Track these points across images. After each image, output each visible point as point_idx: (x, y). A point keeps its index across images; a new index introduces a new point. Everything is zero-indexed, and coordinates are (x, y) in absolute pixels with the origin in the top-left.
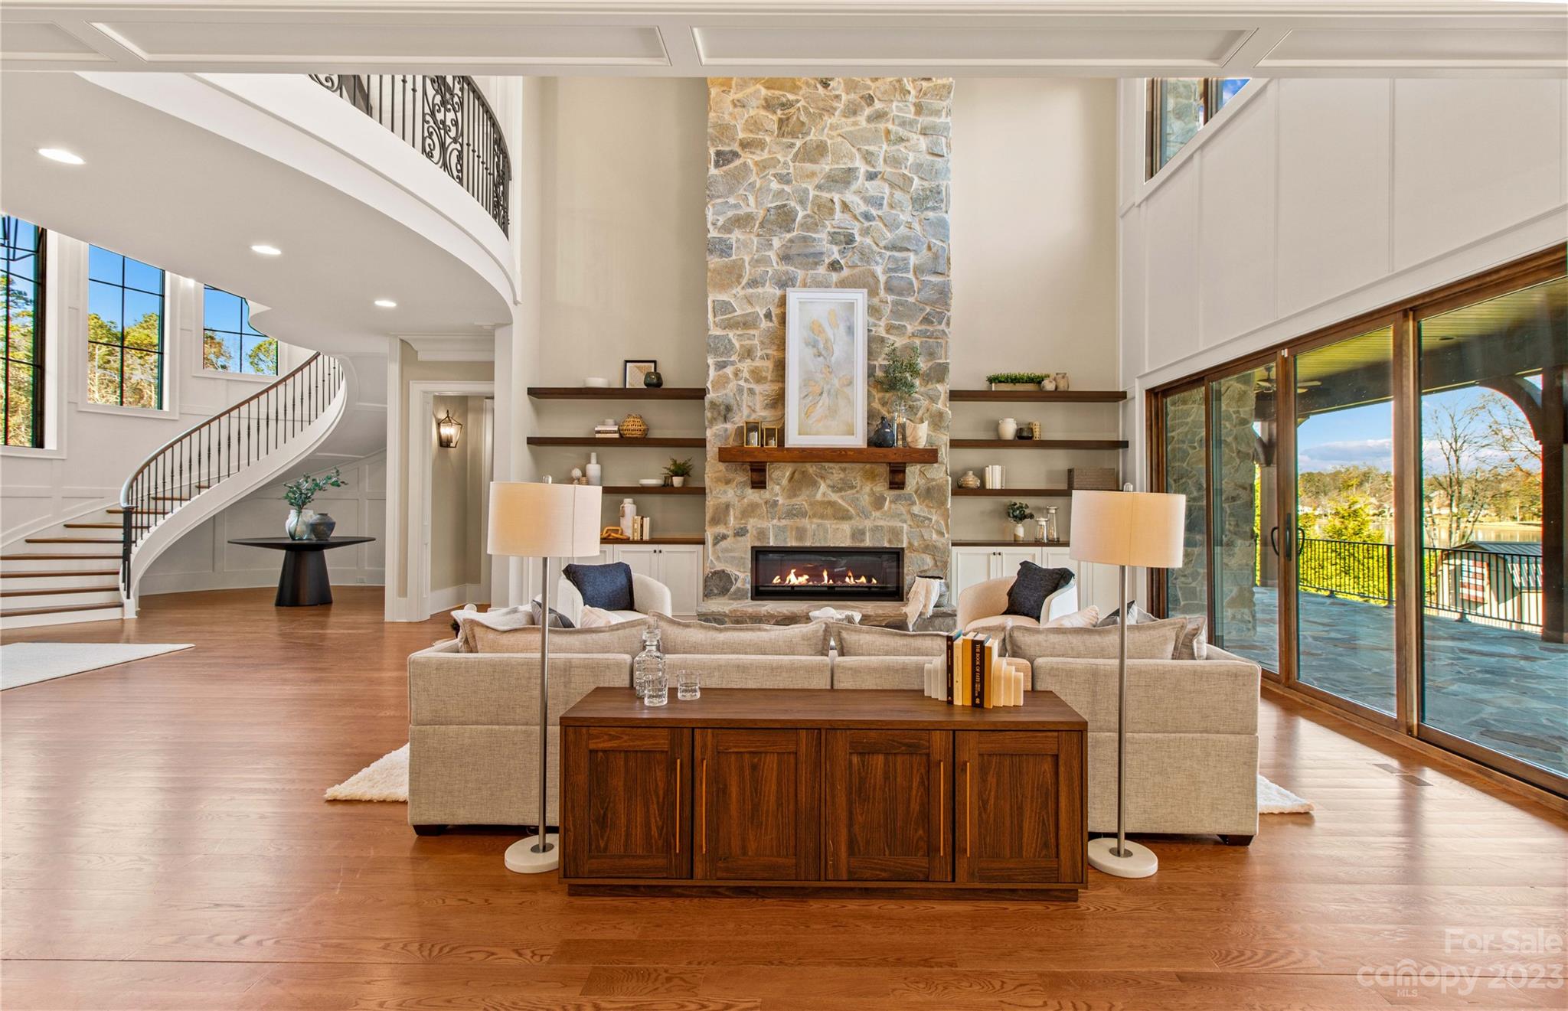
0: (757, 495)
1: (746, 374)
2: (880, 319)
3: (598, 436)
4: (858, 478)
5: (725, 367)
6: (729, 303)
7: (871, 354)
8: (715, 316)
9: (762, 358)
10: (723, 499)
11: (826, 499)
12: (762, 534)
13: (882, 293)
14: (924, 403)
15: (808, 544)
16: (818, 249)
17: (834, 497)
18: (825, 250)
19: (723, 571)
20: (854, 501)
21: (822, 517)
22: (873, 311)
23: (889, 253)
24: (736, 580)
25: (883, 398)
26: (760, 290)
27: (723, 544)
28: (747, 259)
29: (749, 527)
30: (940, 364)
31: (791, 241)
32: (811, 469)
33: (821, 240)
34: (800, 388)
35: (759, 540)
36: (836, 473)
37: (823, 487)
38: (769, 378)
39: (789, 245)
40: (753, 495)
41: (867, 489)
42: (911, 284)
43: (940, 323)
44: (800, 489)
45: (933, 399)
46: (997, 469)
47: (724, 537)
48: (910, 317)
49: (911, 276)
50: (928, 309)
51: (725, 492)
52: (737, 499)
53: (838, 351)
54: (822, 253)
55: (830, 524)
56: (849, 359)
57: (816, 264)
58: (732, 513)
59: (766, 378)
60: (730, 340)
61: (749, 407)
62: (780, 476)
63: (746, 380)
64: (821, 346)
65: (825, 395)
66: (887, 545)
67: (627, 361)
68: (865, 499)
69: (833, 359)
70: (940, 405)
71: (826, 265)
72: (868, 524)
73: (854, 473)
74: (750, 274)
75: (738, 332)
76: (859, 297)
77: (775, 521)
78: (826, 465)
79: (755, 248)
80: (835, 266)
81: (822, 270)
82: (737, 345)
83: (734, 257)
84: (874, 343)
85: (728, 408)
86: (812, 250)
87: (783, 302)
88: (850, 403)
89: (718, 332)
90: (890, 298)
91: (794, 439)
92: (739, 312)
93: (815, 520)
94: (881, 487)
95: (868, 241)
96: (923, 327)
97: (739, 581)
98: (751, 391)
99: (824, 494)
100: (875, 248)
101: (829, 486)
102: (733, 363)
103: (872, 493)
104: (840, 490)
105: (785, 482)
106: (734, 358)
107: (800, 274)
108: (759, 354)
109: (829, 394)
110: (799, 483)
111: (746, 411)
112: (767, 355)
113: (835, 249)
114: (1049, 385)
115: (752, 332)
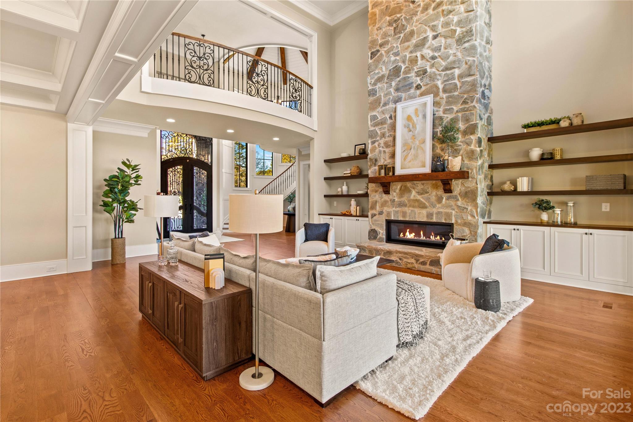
0: (387, 197)
1: (382, 145)
2: (440, 108)
3: (345, 175)
4: (430, 188)
5: (374, 143)
6: (376, 116)
7: (434, 126)
8: (371, 122)
9: (388, 136)
10: (375, 199)
11: (415, 198)
12: (389, 214)
13: (441, 94)
14: (464, 147)
15: (407, 219)
16: (411, 81)
17: (419, 197)
18: (414, 81)
19: (375, 229)
20: (428, 199)
21: (414, 207)
22: (436, 104)
23: (444, 73)
24: (379, 233)
25: (442, 147)
26: (387, 107)
27: (375, 218)
28: (382, 95)
29: (384, 211)
30: (472, 124)
31: (399, 81)
32: (409, 184)
33: (411, 77)
34: (402, 147)
35: (387, 216)
36: (419, 185)
37: (414, 193)
38: (391, 145)
39: (398, 83)
40: (385, 197)
41: (434, 193)
42: (456, 85)
43: (472, 102)
44: (404, 194)
45: (468, 144)
46: (525, 179)
47: (375, 215)
48: (455, 103)
49: (456, 81)
50: (465, 96)
51: (375, 196)
52: (379, 199)
53: (419, 128)
54: (412, 83)
55: (417, 210)
56: (424, 130)
57: (410, 88)
58: (378, 205)
59: (390, 145)
60: (376, 131)
61: (384, 159)
62: (396, 187)
63: (383, 147)
64: (411, 126)
65: (412, 149)
66: (444, 221)
67: (356, 146)
68: (433, 198)
69: (416, 132)
70: (472, 147)
71: (414, 88)
72: (435, 210)
73: (428, 185)
74: (384, 101)
75: (380, 127)
76: (429, 99)
77: (394, 209)
78: (415, 182)
79: (385, 89)
80: (418, 87)
81: (412, 91)
82: (379, 133)
83: (378, 95)
84: (436, 120)
85: (376, 160)
86: (408, 83)
87: (395, 108)
88: (424, 151)
89: (372, 129)
90: (445, 96)
91: (399, 171)
92: (380, 118)
93: (411, 208)
94: (441, 192)
95: (434, 70)
96: (463, 106)
97: (380, 234)
98: (384, 152)
99: (414, 196)
100: (437, 72)
101: (416, 192)
102: (378, 141)
103: (437, 195)
104: (422, 194)
105: (398, 191)
106: (378, 138)
107: (403, 95)
108: (387, 135)
109: (414, 149)
110: (404, 191)
111: (382, 161)
112: (390, 135)
113: (418, 79)
114: (564, 124)
115: (384, 126)
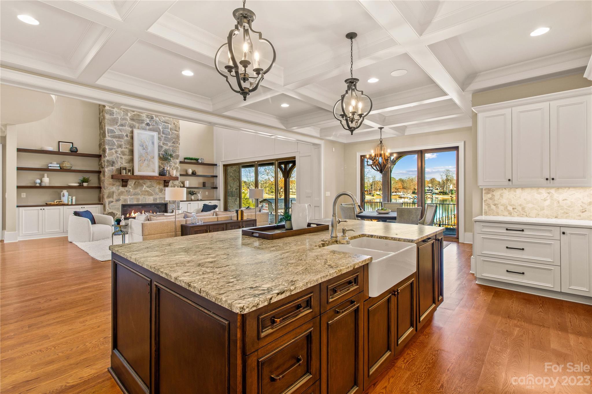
0: (123, 189)
1: (119, 152)
2: (161, 141)
3: (50, 168)
4: (155, 184)
5: (112, 150)
6: (113, 130)
7: (159, 150)
8: (108, 133)
9: (125, 148)
10: (112, 190)
11: (146, 190)
12: (125, 200)
13: (161, 134)
14: (173, 164)
15: (140, 203)
16: (143, 119)
17: (148, 189)
18: (145, 119)
19: (112, 212)
20: (154, 191)
21: (144, 195)
22: (159, 139)
23: (163, 123)
24: (117, 215)
25: (162, 162)
26: (124, 128)
27: (112, 204)
28: (119, 118)
29: (121, 199)
30: (177, 155)
31: (134, 115)
32: (141, 181)
33: (143, 116)
34: (138, 158)
35: (124, 202)
36: (148, 183)
37: (145, 187)
38: (127, 154)
39: (134, 116)
40: (122, 189)
41: (158, 187)
42: (170, 133)
43: (177, 144)
44: (138, 187)
45: (175, 164)
46: (188, 182)
47: (112, 202)
48: (169, 141)
49: (169, 130)
50: (174, 140)
51: (112, 188)
52: (116, 190)
53: (150, 149)
54: (144, 120)
55: (147, 197)
56: (153, 151)
57: (142, 123)
58: (115, 194)
59: (126, 154)
60: (114, 142)
61: (121, 162)
62: (131, 183)
63: (119, 154)
64: (144, 147)
65: (146, 161)
66: (163, 202)
67: (59, 142)
68: (157, 190)
69: (148, 151)
70: (177, 165)
71: (145, 124)
72: (158, 196)
74: (121, 122)
75: (116, 140)
76: (155, 134)
77: (130, 197)
78: (146, 180)
79: (122, 115)
80: (148, 124)
81: (144, 125)
82: (116, 144)
83: (115, 116)
84: (160, 147)
85: (113, 162)
86: (141, 119)
87: (132, 132)
88: (154, 163)
89: (110, 139)
90: (164, 136)
91: (137, 173)
92: (117, 133)
93: (142, 196)
94: (161, 187)
95: (157, 119)
96: (173, 144)
97: (118, 215)
98: (121, 158)
99: (145, 188)
100: (160, 121)
101: (146, 186)
102: (115, 149)
103: (159, 188)
104: (150, 187)
105: (133, 185)
106: (115, 147)
107: (137, 125)
108: (124, 147)
109: (147, 160)
110: (136, 186)
111: (119, 164)
112: (126, 147)
113: (148, 120)
114: (200, 161)
115: (121, 140)
